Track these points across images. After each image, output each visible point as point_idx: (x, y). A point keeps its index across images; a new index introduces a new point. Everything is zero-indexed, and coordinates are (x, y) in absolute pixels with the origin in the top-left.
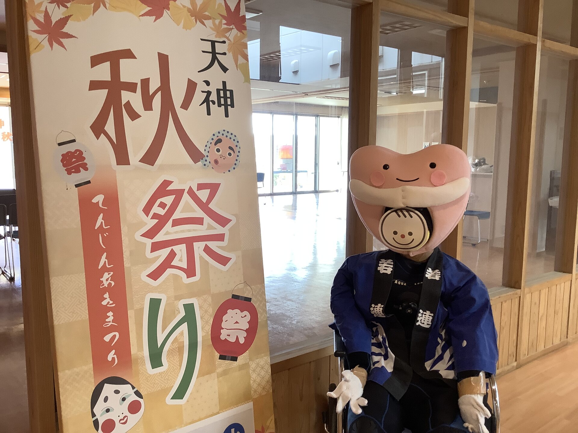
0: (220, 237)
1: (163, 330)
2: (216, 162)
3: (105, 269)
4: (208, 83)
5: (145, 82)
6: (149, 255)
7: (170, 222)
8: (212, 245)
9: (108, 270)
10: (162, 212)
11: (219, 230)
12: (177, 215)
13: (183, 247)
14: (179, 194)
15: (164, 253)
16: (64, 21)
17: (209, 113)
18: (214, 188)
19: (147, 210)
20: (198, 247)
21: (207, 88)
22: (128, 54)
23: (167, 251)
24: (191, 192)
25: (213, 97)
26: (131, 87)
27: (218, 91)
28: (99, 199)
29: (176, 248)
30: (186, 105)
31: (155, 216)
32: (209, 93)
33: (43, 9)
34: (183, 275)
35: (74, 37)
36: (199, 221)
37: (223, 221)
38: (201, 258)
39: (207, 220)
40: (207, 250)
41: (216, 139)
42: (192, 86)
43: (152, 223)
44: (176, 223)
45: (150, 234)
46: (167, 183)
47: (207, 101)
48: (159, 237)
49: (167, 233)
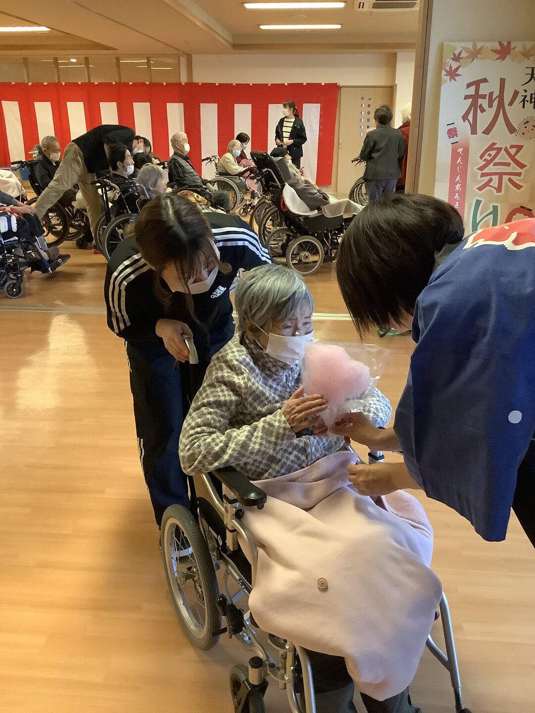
0: (519, 174)
1: (480, 215)
2: (523, 134)
3: (458, 182)
4: (526, 91)
5: (491, 94)
6: (479, 178)
7: (492, 163)
8: (514, 178)
9: (459, 183)
10: (489, 158)
11: (518, 170)
12: (496, 160)
13: (497, 177)
14: (499, 150)
15: (487, 179)
16: (457, 69)
17: (523, 107)
18: (519, 148)
19: (481, 157)
20: (505, 178)
21: (524, 94)
22: (485, 80)
23: (488, 178)
24: (506, 150)
25: (528, 98)
26: (484, 97)
27: (532, 95)
28: (460, 150)
29: (493, 177)
30: (511, 104)
31: (485, 160)
32: (525, 96)
33: (450, 64)
34: (495, 191)
35: (460, 75)
36: (508, 165)
37: (522, 166)
38: (506, 184)
39: (513, 164)
40: (510, 180)
41: (525, 121)
42: (516, 93)
43: (482, 163)
44: (495, 164)
45: (481, 169)
46: (494, 144)
47: (524, 101)
48: (486, 170)
49: (490, 169)
